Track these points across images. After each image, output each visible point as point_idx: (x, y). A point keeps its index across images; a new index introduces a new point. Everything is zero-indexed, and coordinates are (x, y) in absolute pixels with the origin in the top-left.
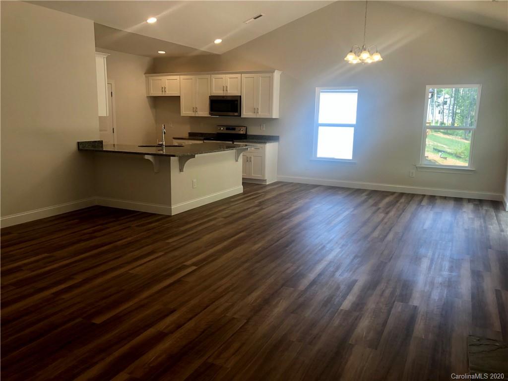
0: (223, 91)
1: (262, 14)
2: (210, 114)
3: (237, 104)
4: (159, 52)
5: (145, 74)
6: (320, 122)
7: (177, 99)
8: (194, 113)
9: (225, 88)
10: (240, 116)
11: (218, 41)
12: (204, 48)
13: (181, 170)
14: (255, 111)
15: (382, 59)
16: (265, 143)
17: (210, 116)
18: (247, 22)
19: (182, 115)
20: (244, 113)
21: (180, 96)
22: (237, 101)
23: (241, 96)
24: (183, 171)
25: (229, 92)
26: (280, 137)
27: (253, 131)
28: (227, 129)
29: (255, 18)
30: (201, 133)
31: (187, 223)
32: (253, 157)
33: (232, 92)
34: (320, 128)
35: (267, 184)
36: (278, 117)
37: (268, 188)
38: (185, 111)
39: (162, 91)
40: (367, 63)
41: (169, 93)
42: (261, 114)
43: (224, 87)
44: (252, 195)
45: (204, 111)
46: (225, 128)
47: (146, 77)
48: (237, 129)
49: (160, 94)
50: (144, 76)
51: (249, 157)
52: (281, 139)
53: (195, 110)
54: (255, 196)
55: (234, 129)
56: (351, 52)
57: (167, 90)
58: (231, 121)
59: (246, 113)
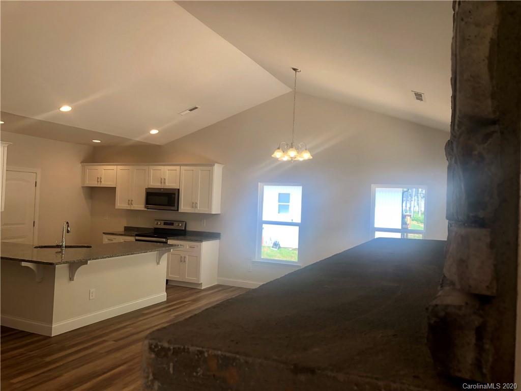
0: (161, 183)
1: (197, 106)
2: (146, 207)
3: (175, 198)
4: (94, 141)
5: (81, 162)
6: (265, 218)
7: (112, 190)
8: (129, 206)
9: (163, 181)
10: (178, 210)
11: (154, 132)
12: (139, 138)
13: (71, 279)
14: (194, 205)
15: (311, 157)
16: (201, 241)
17: (146, 209)
18: (182, 114)
19: (116, 208)
20: (182, 208)
21: (115, 188)
22: (174, 194)
23: (179, 190)
24: (73, 280)
25: (167, 184)
26: (222, 234)
27: (191, 227)
28: (165, 224)
29: (191, 110)
30: (137, 228)
31: (63, 349)
32: (187, 257)
33: (170, 184)
34: (264, 226)
35: (203, 288)
36: (219, 212)
37: (202, 294)
38: (121, 203)
39: (98, 182)
40: (298, 161)
41: (105, 183)
42: (200, 209)
43: (161, 179)
44: (175, 305)
45: (139, 204)
46: (163, 222)
47: (82, 166)
48: (176, 224)
49: (95, 184)
50: (80, 165)
51: (183, 256)
52: (222, 236)
53: (130, 202)
54: (178, 306)
55: (172, 224)
56: (279, 149)
57: (103, 180)
58: (169, 215)
59: (184, 207)
